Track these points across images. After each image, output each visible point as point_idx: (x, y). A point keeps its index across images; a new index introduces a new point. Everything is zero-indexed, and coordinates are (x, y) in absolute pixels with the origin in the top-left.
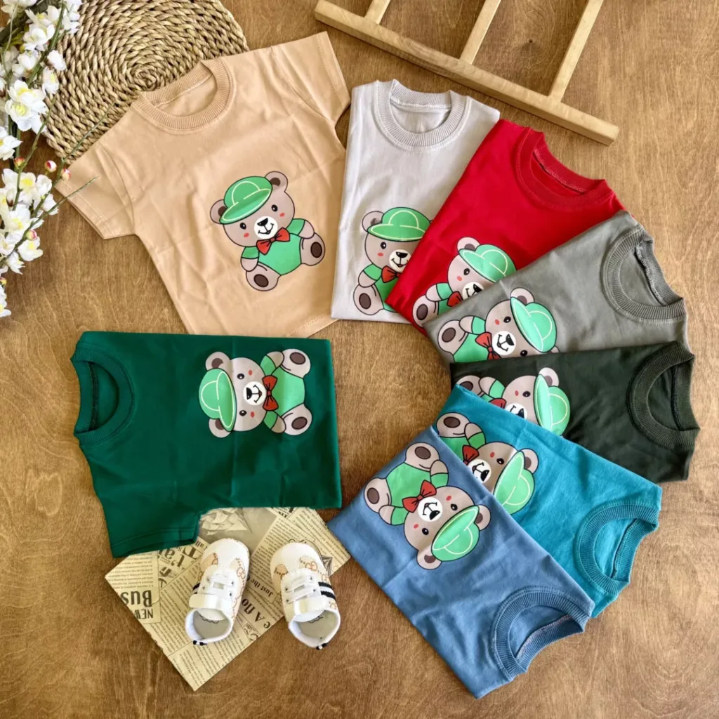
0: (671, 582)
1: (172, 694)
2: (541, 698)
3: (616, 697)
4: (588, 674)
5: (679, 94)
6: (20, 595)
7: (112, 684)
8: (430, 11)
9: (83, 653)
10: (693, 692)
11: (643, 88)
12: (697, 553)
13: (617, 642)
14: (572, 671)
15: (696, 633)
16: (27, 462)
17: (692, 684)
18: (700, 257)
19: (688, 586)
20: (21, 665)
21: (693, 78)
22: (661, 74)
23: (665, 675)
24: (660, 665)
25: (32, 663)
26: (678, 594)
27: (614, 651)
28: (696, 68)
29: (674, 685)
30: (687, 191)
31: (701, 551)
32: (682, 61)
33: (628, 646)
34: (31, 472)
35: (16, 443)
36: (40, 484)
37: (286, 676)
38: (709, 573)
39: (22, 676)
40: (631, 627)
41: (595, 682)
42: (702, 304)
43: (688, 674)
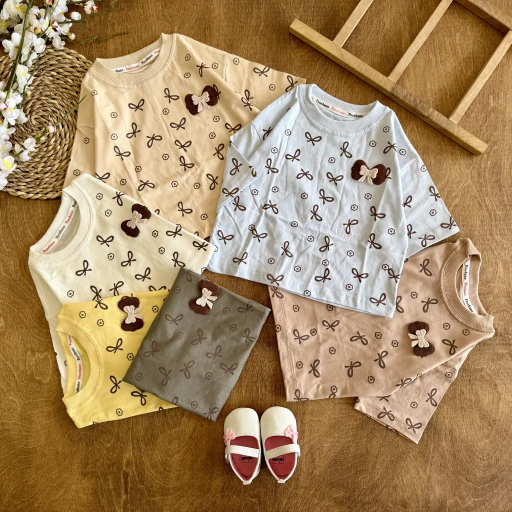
0: (480, 393)
1: (140, 500)
2: (396, 481)
3: (447, 475)
4: (427, 462)
5: (460, 52)
6: (29, 439)
7: (97, 496)
8: (281, 8)
9: (76, 476)
10: (501, 468)
11: (435, 50)
12: (497, 372)
13: (446, 438)
14: (416, 460)
15: (500, 428)
16: (25, 347)
17: (500, 463)
18: (483, 166)
19: (492, 396)
20: (33, 487)
21: (468, 40)
22: (446, 39)
23: (481, 459)
24: (477, 451)
25: (41, 486)
26: (485, 401)
27: (444, 445)
28: (470, 33)
29: (487, 464)
30: (470, 120)
31: (499, 370)
32: (460, 29)
33: (453, 440)
34: (29, 353)
35: (17, 334)
36: (36, 361)
37: (218, 480)
38: (506, 385)
39: (35, 495)
40: (455, 427)
41: (433, 467)
42: (487, 199)
43: (496, 456)
